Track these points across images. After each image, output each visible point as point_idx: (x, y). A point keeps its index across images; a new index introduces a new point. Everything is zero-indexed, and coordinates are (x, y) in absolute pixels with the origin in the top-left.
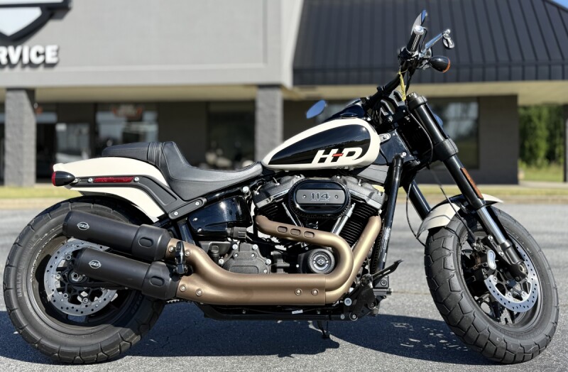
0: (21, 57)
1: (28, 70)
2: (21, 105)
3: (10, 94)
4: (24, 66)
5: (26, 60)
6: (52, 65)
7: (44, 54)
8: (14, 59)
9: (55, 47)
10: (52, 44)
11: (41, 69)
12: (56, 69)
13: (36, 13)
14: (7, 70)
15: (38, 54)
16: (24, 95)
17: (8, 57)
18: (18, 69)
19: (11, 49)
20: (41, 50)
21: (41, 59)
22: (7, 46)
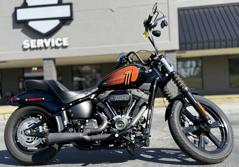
0: (51, 44)
1: (54, 50)
2: (51, 66)
3: (45, 62)
4: (52, 48)
5: (53, 45)
6: (66, 47)
7: (62, 42)
8: (47, 45)
9: (67, 38)
10: (65, 37)
11: (60, 49)
12: (68, 49)
13: (57, 22)
14: (43, 50)
15: (59, 42)
16: (52, 62)
17: (44, 44)
18: (49, 50)
19: (45, 40)
20: (60, 40)
21: (60, 44)
22: (43, 39)
